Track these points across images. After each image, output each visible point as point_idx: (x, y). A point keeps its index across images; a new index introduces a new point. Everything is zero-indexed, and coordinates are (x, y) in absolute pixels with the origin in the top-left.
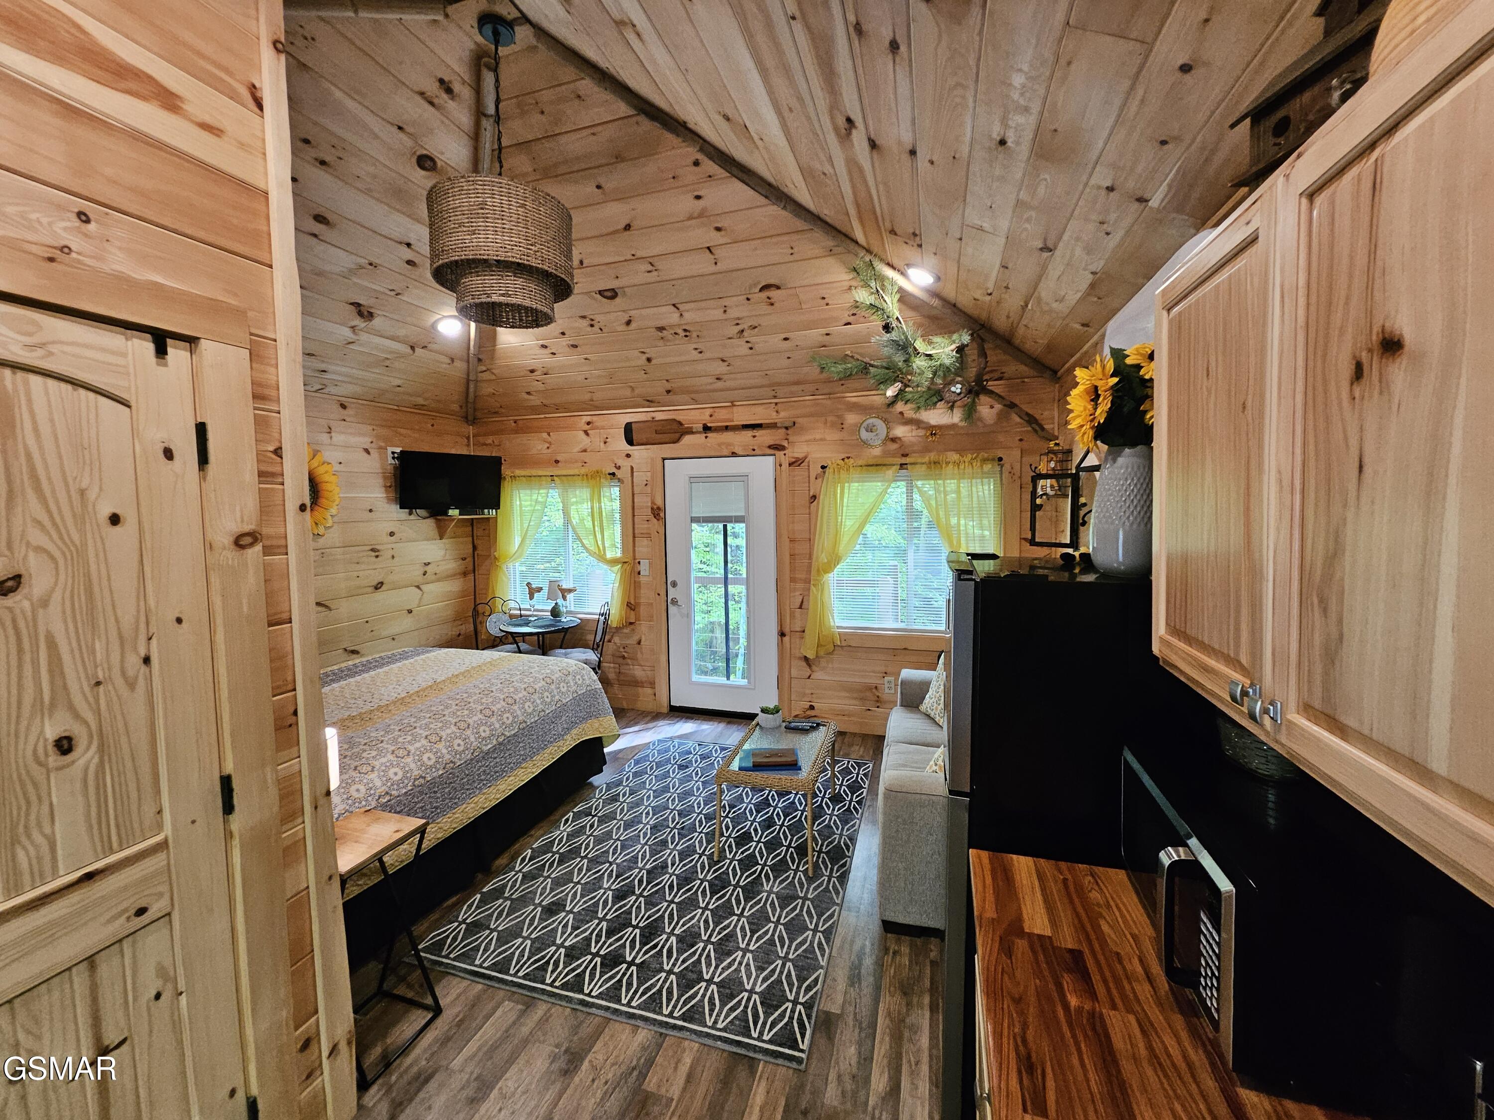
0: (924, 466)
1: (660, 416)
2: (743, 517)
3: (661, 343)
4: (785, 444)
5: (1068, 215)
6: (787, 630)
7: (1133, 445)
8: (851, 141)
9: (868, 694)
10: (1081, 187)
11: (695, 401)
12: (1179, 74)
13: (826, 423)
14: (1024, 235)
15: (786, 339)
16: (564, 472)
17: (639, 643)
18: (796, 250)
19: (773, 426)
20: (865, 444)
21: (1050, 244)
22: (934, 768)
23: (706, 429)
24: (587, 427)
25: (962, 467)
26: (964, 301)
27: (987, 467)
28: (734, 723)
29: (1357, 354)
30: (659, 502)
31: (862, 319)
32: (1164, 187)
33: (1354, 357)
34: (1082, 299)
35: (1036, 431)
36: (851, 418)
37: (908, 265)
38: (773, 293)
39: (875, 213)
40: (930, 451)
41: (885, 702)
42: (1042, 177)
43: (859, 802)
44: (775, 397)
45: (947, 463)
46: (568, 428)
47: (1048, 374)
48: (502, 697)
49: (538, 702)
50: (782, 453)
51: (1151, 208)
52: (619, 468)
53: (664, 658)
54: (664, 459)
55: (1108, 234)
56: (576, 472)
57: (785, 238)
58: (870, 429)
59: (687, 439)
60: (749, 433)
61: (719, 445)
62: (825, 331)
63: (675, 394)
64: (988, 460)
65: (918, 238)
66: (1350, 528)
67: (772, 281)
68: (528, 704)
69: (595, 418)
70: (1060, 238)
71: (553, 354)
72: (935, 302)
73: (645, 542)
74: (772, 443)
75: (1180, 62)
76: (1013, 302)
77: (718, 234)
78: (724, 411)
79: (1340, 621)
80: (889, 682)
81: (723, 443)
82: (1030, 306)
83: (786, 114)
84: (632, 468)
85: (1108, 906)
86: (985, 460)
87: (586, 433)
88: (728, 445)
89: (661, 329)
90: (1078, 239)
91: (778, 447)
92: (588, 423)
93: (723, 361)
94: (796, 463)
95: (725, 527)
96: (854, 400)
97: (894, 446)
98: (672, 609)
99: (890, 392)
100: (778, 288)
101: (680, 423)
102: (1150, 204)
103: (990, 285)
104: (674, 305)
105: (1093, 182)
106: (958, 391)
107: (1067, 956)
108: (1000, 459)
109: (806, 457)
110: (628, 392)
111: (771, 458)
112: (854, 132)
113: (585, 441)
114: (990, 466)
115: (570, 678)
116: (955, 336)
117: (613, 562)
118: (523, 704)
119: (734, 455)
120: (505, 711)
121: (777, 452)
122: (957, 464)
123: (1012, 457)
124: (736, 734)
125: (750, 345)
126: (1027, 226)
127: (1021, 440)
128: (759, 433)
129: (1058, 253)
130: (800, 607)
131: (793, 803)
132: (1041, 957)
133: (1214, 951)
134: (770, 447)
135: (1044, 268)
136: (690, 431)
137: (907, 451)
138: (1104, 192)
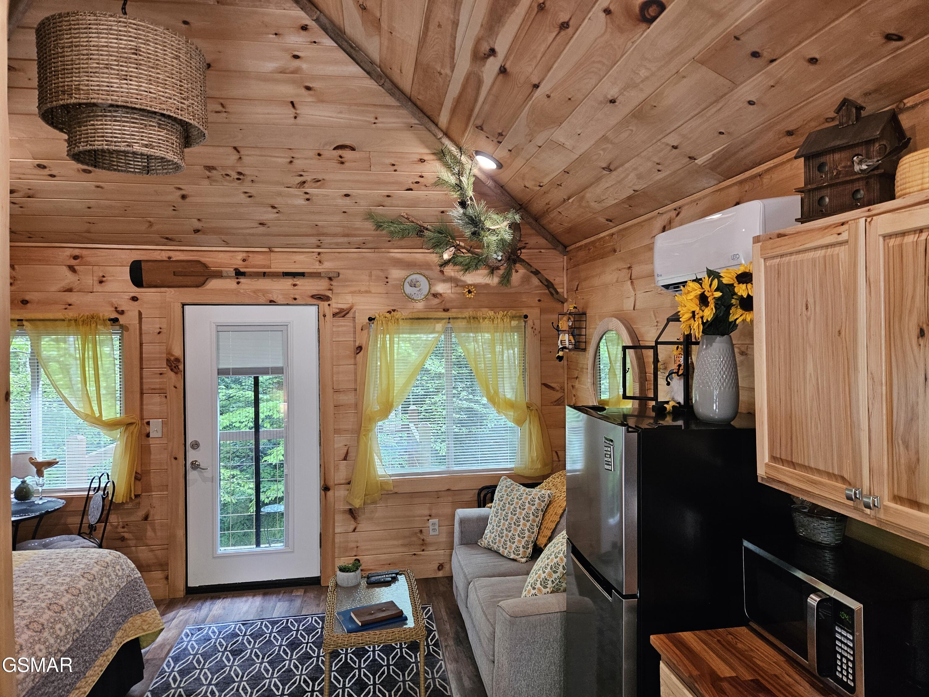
0: (465, 320)
1: (177, 256)
2: (282, 369)
3: (206, 182)
4: (329, 294)
5: (636, 154)
6: (331, 484)
7: (723, 335)
8: (485, 62)
9: (414, 539)
10: (655, 141)
11: (227, 244)
12: (746, 104)
13: (370, 276)
14: (595, 157)
15: (347, 195)
16: (40, 316)
17: (146, 518)
18: (380, 120)
19: (316, 275)
20: (410, 298)
21: (612, 167)
22: (533, 592)
23: (239, 274)
24: (73, 262)
25: (496, 322)
26: (516, 187)
27: (514, 323)
28: (272, 594)
29: (921, 324)
30: (177, 352)
31: (423, 188)
32: (710, 155)
33: (919, 325)
34: (617, 205)
35: (552, 294)
36: (396, 274)
37: (477, 153)
38: (347, 154)
39: (472, 110)
40: (466, 308)
41: (431, 544)
42: (630, 128)
43: (436, 645)
44: (319, 247)
45: (484, 318)
46: (47, 261)
47: (560, 248)
48: (43, 605)
49: (86, 604)
50: (326, 303)
51: (696, 164)
52: (122, 313)
53: (181, 533)
54: (183, 305)
55: (659, 171)
56: (60, 315)
57: (371, 109)
58: (413, 285)
59: (214, 284)
60: (289, 282)
61: (255, 292)
62: (386, 193)
63: (204, 233)
64: (516, 317)
65: (500, 137)
66: (920, 407)
67: (347, 143)
68: (77, 608)
69: (84, 252)
70: (622, 165)
71: (52, 176)
72: (490, 183)
73: (157, 399)
74: (315, 293)
75: (749, 99)
76: (557, 195)
77: (307, 92)
78: (260, 257)
79: (917, 452)
80: (433, 524)
81: (259, 290)
82: (570, 201)
83: (432, 27)
84: (140, 314)
85: (752, 650)
86: (513, 318)
87: (72, 269)
88: (265, 292)
89: (210, 168)
90: (635, 169)
91: (321, 298)
92: (76, 257)
93: (273, 207)
94: (342, 314)
95: (256, 380)
96: (398, 256)
97: (436, 301)
98: (192, 475)
99: (446, 256)
100: (353, 149)
101: (205, 266)
102: (696, 161)
103: (546, 181)
104: (235, 148)
105: (664, 140)
106: (500, 258)
107: (752, 684)
108: (526, 317)
109: (350, 309)
110: (144, 227)
111: (314, 309)
112: (492, 59)
113: (69, 278)
114: (517, 322)
115: (110, 569)
116: (510, 215)
117: (112, 425)
118: (72, 609)
119: (272, 303)
120: (55, 622)
121: (321, 303)
122: (492, 320)
123: (534, 313)
124: (279, 604)
125: (307, 196)
126: (601, 152)
127: (539, 301)
128: (299, 281)
129: (615, 173)
130: (345, 459)
131: (374, 660)
132: (741, 689)
133: (848, 646)
134: (313, 297)
135: (598, 179)
136: (219, 275)
137: (448, 306)
138: (670, 148)
